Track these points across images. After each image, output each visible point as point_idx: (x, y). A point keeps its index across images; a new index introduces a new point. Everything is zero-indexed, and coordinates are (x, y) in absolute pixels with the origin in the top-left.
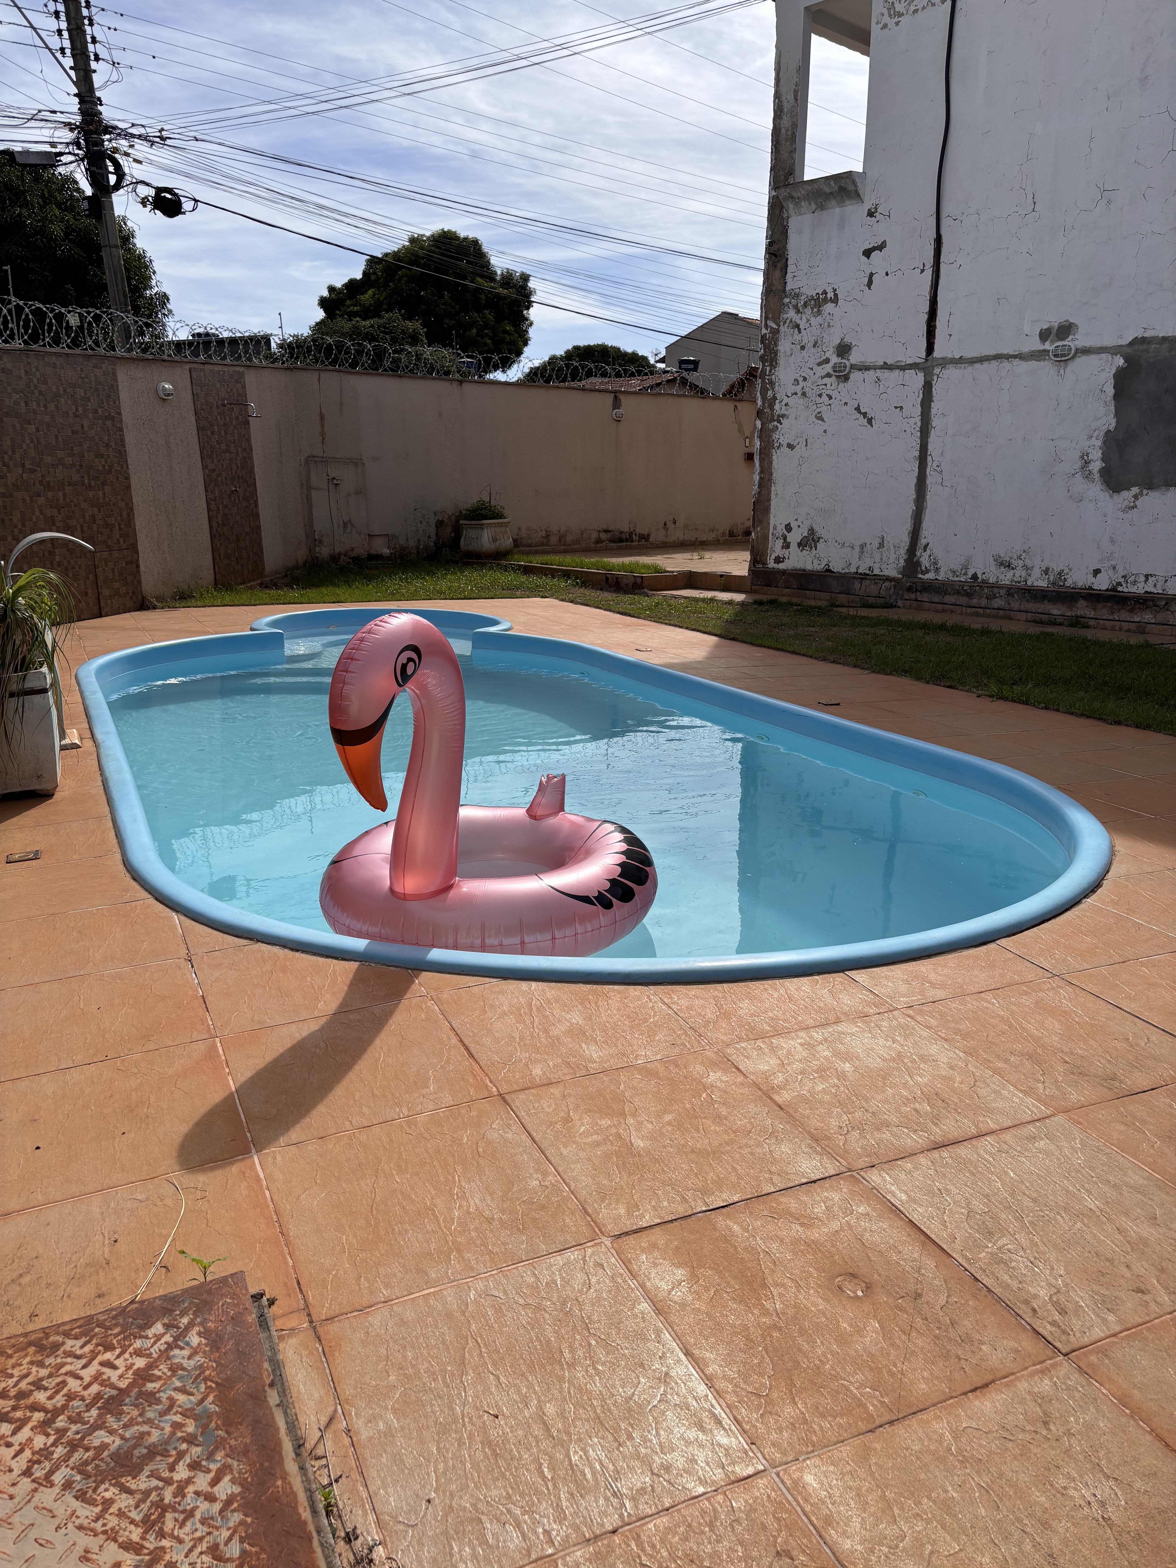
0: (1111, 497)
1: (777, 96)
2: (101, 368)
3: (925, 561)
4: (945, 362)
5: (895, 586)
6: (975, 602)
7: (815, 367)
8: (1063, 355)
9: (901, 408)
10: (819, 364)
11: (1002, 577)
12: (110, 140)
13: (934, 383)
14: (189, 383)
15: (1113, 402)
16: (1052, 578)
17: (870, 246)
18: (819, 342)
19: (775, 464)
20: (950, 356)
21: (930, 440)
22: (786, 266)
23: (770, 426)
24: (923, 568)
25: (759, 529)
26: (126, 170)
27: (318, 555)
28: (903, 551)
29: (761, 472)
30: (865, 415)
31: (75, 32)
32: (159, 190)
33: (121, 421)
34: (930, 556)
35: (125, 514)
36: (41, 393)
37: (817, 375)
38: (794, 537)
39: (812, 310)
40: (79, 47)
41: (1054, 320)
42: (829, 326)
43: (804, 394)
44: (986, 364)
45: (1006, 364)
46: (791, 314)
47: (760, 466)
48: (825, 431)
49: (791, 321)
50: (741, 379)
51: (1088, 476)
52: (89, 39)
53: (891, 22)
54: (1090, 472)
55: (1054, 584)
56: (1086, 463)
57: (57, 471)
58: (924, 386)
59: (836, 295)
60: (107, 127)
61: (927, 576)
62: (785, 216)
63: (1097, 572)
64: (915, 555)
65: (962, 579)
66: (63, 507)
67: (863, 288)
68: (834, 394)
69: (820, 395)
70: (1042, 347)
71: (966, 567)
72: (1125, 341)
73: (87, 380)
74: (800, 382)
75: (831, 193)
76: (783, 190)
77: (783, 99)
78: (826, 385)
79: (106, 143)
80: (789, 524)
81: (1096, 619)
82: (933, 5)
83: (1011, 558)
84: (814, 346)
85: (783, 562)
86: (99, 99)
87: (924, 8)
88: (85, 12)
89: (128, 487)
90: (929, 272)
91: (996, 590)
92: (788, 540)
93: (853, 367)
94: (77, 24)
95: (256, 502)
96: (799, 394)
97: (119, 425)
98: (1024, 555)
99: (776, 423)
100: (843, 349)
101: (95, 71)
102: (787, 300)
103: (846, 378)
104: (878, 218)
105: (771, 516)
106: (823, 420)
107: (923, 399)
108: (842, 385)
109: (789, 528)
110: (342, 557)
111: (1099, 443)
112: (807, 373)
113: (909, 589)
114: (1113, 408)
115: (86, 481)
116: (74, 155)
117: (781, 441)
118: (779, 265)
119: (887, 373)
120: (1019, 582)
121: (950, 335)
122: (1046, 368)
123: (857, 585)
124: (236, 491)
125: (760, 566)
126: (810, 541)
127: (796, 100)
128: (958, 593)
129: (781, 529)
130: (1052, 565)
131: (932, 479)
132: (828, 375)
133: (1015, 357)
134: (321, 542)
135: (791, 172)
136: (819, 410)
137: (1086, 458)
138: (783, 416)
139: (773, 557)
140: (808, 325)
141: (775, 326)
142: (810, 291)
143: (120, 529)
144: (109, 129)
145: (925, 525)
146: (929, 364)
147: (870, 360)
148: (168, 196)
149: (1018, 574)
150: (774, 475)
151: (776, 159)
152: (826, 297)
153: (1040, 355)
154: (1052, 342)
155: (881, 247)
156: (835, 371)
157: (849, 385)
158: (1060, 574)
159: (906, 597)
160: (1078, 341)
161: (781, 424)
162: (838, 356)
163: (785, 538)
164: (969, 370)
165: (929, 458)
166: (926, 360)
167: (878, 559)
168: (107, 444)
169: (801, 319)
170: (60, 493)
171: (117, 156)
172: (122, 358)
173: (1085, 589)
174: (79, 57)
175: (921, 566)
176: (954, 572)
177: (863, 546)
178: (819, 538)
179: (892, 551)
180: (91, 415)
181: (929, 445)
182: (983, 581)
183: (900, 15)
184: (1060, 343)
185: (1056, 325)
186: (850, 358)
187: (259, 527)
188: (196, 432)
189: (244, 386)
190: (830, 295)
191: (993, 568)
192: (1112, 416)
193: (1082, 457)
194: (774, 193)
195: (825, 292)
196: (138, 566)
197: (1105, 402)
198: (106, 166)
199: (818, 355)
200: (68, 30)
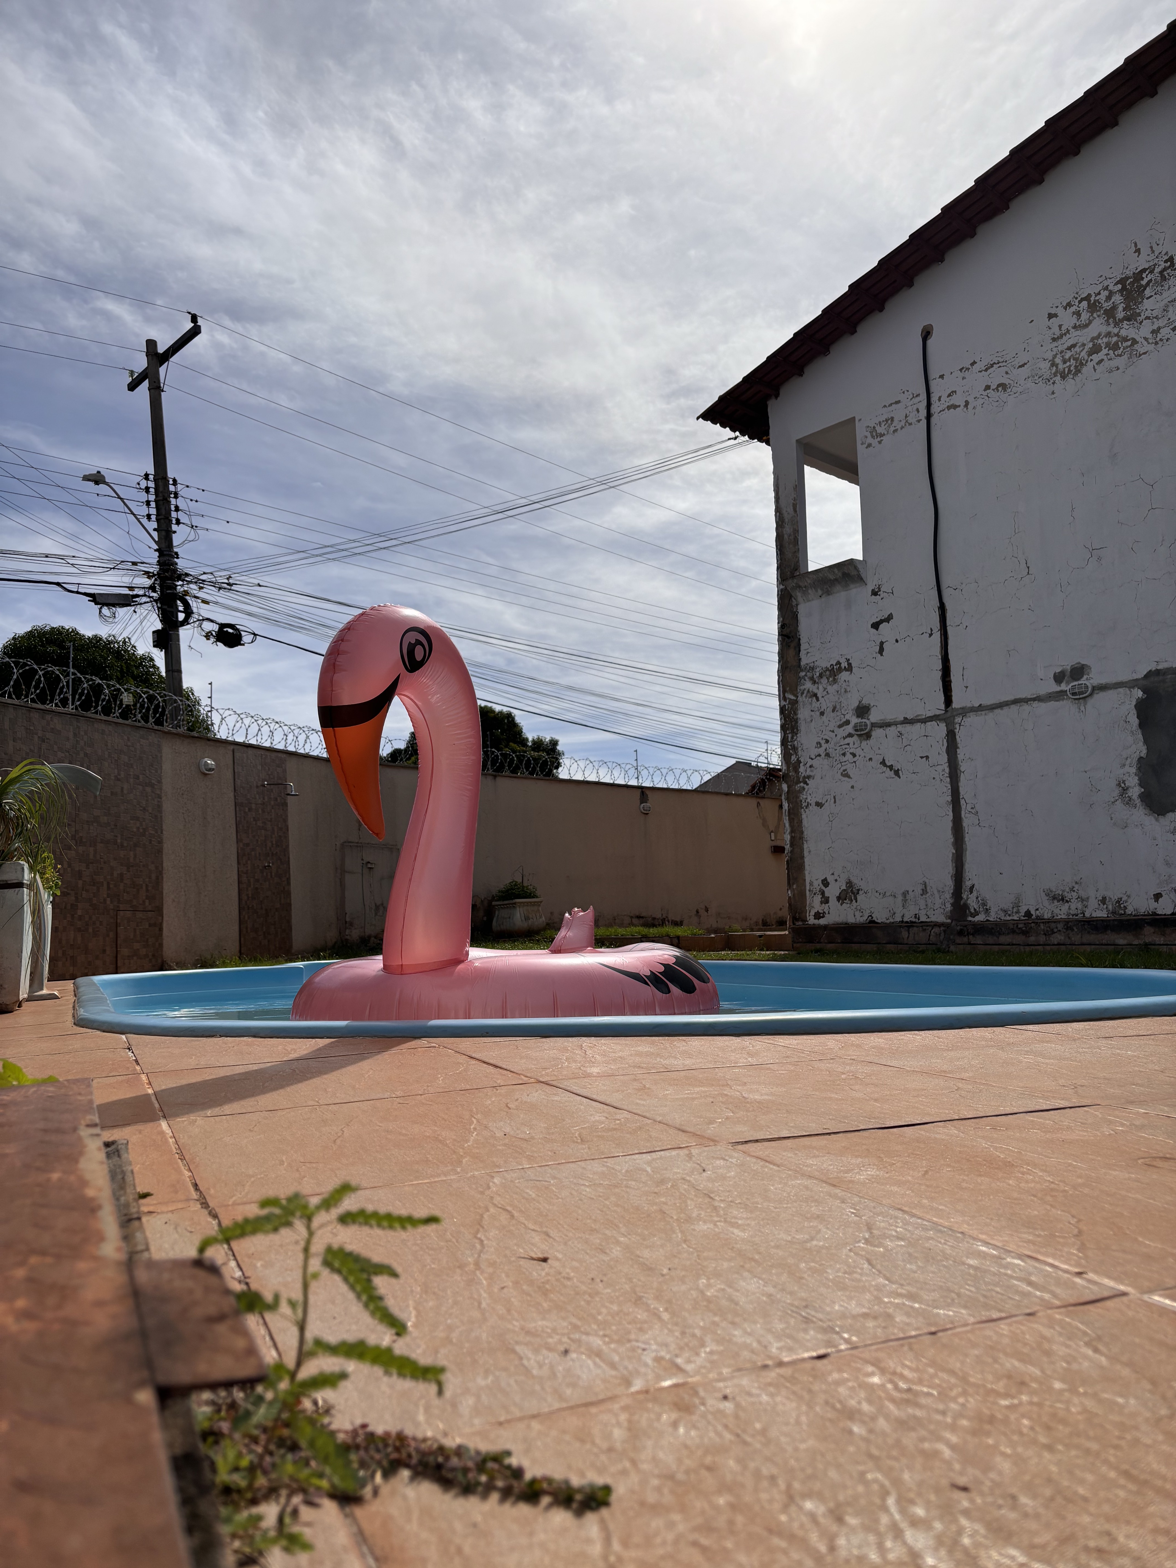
0: (1157, 820)
1: (778, 510)
2: (148, 739)
3: (972, 902)
4: (965, 712)
5: (945, 931)
6: (1032, 939)
7: (836, 730)
8: (1082, 693)
9: (927, 757)
10: (840, 726)
11: (1057, 911)
12: (182, 586)
13: (957, 731)
14: (231, 762)
15: (1139, 731)
16: (1110, 907)
17: (878, 620)
18: (838, 707)
19: (805, 823)
20: (969, 705)
21: (961, 784)
22: (799, 645)
23: (797, 787)
24: (972, 911)
25: (795, 886)
26: (195, 610)
27: (348, 937)
28: (948, 896)
29: (792, 832)
30: (891, 767)
31: (161, 503)
32: (222, 626)
33: (161, 789)
34: (977, 898)
35: (154, 876)
36: (86, 755)
37: (839, 737)
38: (833, 892)
39: (828, 679)
40: (164, 513)
41: (1067, 663)
42: (846, 691)
43: (828, 755)
44: (1006, 709)
45: (1026, 708)
46: (808, 685)
47: (790, 825)
48: (852, 787)
49: (808, 691)
50: (762, 779)
51: (1129, 802)
52: (173, 508)
53: (874, 442)
54: (1130, 799)
55: (1114, 913)
56: (1124, 790)
57: (92, 828)
58: (947, 735)
59: (850, 665)
60: (180, 575)
61: (978, 918)
62: (794, 603)
63: (1157, 897)
64: (962, 898)
65: (1015, 918)
66: (92, 863)
67: (875, 655)
68: (858, 752)
69: (844, 754)
70: (1058, 689)
71: (1017, 905)
72: (1141, 674)
73: (133, 749)
74: (823, 745)
75: (836, 580)
76: (790, 581)
77: (784, 512)
78: (848, 744)
79: (179, 587)
80: (826, 879)
81: (1167, 945)
82: (910, 424)
83: (1064, 891)
84: (833, 711)
85: (823, 917)
86: (177, 553)
87: (902, 428)
88: (172, 488)
89: (160, 851)
90: (937, 636)
91: (1053, 925)
92: (827, 895)
93: (874, 725)
94: (164, 496)
95: (288, 880)
96: (823, 755)
97: (159, 793)
98: (1077, 887)
99: (802, 784)
100: (862, 711)
101: (175, 532)
102: (802, 674)
103: (868, 736)
104: (882, 596)
105: (806, 873)
106: (849, 777)
107: (948, 747)
108: (864, 743)
109: (825, 883)
110: (373, 939)
111: (1133, 770)
112: (829, 735)
113: (961, 933)
114: (1140, 736)
115: (119, 841)
116: (150, 597)
117: (808, 800)
118: (793, 645)
119: (908, 727)
120: (1077, 915)
121: (967, 687)
122: (1066, 707)
123: (905, 934)
124: (269, 866)
125: (800, 923)
126: (849, 894)
127: (795, 511)
128: (1013, 932)
129: (818, 885)
130: (1108, 894)
131: (967, 821)
132: (850, 735)
133: (1034, 699)
134: (351, 924)
135: (796, 568)
136: (844, 768)
137: (1123, 785)
138: (809, 777)
139: (812, 913)
140: (825, 693)
141: (793, 697)
142: (824, 663)
143: (147, 890)
144: (182, 576)
145: (967, 867)
146: (949, 714)
147: (889, 717)
148: (230, 631)
149: (1073, 906)
150: (805, 833)
151: (781, 559)
152: (840, 667)
153: (1058, 696)
154: (1068, 683)
155: (889, 619)
156: (856, 730)
157: (871, 742)
158: (1118, 902)
159: (958, 941)
160: (1093, 679)
161: (807, 784)
162: (858, 717)
163: (823, 893)
164: (990, 716)
165: (962, 802)
166: (946, 711)
167: (923, 906)
168: (144, 809)
169: (818, 688)
170: (92, 849)
171: (188, 598)
172: (169, 733)
173: (1149, 915)
174: (162, 521)
175: (969, 909)
176: (1005, 911)
177: (905, 894)
178: (858, 890)
179: (937, 895)
180: (132, 780)
181: (961, 789)
182: (1038, 917)
183: (882, 435)
184: (1076, 683)
185: (1069, 668)
186: (870, 717)
187: (290, 905)
188: (233, 807)
189: (285, 771)
190: (844, 664)
191: (1046, 903)
192: (1141, 744)
193: (1119, 785)
194: (782, 587)
195: (839, 663)
196: (161, 929)
197: (1132, 732)
198: (177, 606)
199: (838, 718)
200: (155, 501)
